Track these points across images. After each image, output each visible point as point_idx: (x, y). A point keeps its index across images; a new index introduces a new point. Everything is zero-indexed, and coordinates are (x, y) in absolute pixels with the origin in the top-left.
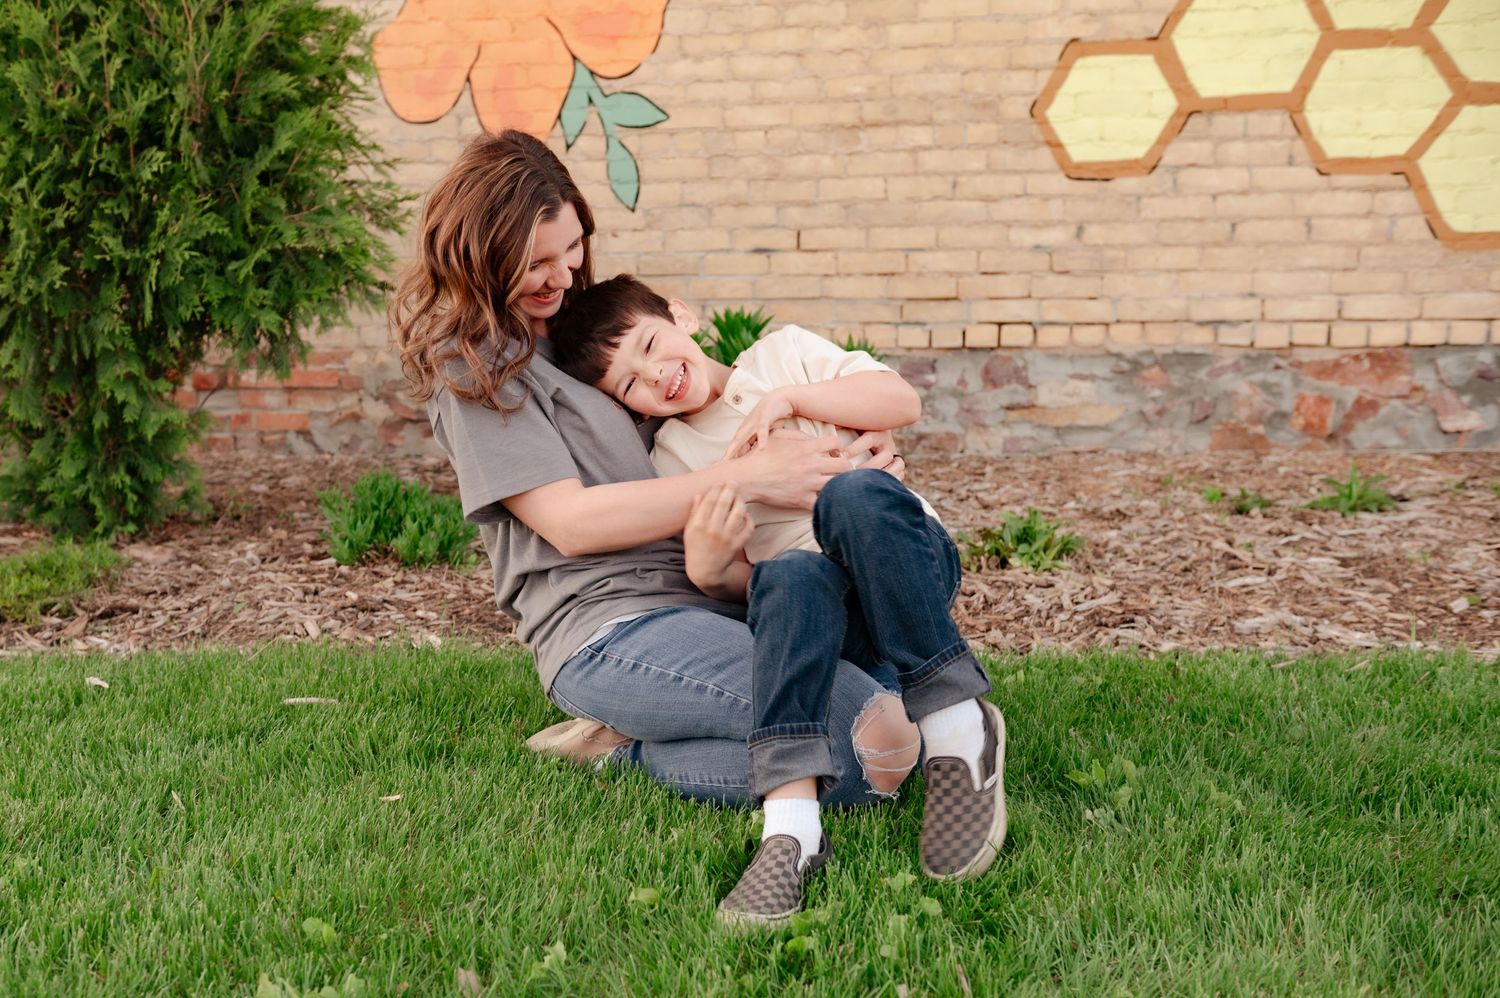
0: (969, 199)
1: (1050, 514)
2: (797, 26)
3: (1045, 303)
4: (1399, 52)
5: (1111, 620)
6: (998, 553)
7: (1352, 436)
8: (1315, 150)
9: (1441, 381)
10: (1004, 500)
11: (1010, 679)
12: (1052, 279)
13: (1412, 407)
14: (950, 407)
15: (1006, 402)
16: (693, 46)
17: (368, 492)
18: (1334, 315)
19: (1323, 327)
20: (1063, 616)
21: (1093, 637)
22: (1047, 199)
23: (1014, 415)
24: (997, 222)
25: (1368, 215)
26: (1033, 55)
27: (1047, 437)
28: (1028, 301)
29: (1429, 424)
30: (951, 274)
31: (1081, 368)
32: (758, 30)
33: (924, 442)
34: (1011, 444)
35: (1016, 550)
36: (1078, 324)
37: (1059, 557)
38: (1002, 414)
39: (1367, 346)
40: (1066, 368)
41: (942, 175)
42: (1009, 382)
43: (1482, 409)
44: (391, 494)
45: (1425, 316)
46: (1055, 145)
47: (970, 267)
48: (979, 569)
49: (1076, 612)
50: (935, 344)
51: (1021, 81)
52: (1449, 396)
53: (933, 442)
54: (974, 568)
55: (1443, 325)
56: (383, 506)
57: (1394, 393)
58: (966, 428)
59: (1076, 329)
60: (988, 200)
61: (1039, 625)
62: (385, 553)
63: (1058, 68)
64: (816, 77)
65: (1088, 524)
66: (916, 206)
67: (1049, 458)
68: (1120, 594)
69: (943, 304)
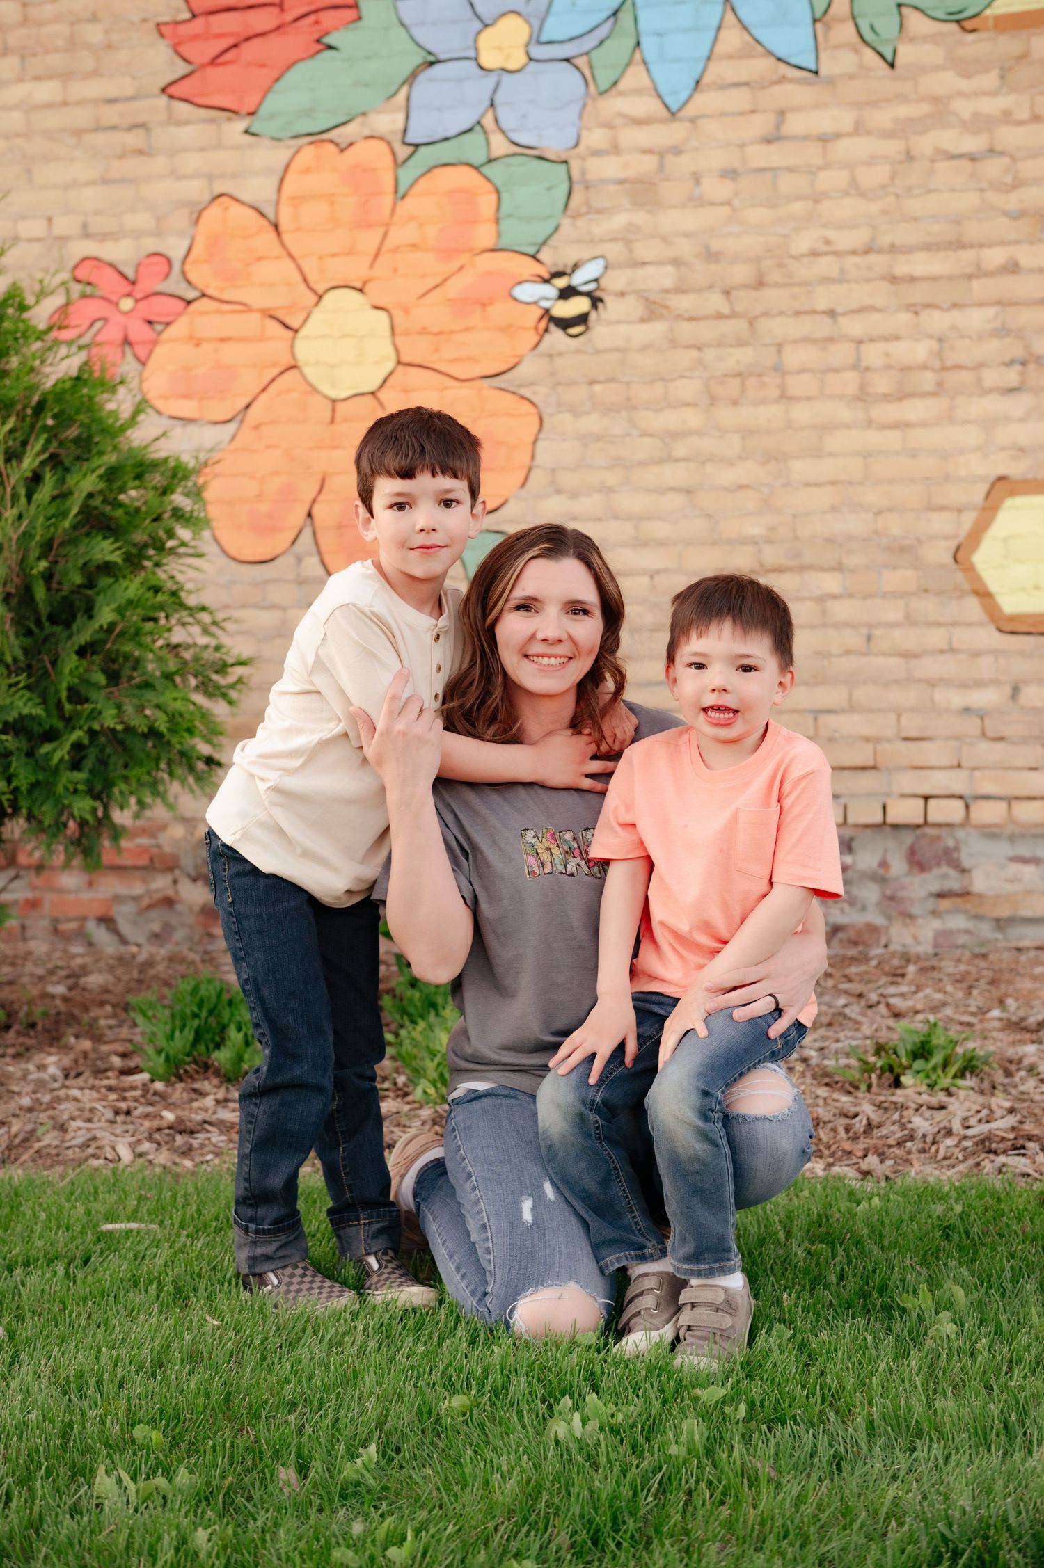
0: (884, 654)
1: (969, 1025)
2: (685, 459)
3: (977, 774)
5: (1002, 1146)
6: (891, 1069)
10: (919, 1007)
11: (864, 1205)
12: (984, 746)
14: (870, 893)
15: (935, 887)
16: (569, 480)
17: (188, 998)
20: (949, 1142)
21: (978, 1164)
22: (976, 654)
23: (945, 904)
24: (920, 681)
26: (954, 494)
27: (986, 930)
28: (959, 772)
30: (867, 740)
31: (1023, 850)
32: (641, 464)
33: (841, 935)
34: (943, 939)
35: (910, 1067)
36: (1017, 798)
37: (961, 1074)
38: (931, 904)
40: (1004, 849)
41: (854, 626)
42: (938, 865)
44: (214, 1000)
46: (984, 595)
47: (890, 732)
48: (869, 1087)
49: (965, 1138)
50: (851, 820)
51: (941, 523)
53: (851, 934)
54: (863, 1087)
56: (204, 1014)
58: (889, 918)
59: (1015, 804)
60: (908, 655)
61: (923, 1151)
62: (206, 1068)
63: (984, 509)
64: (709, 516)
65: (1005, 1037)
66: (824, 662)
67: (984, 956)
68: (1019, 1117)
69: (860, 774)
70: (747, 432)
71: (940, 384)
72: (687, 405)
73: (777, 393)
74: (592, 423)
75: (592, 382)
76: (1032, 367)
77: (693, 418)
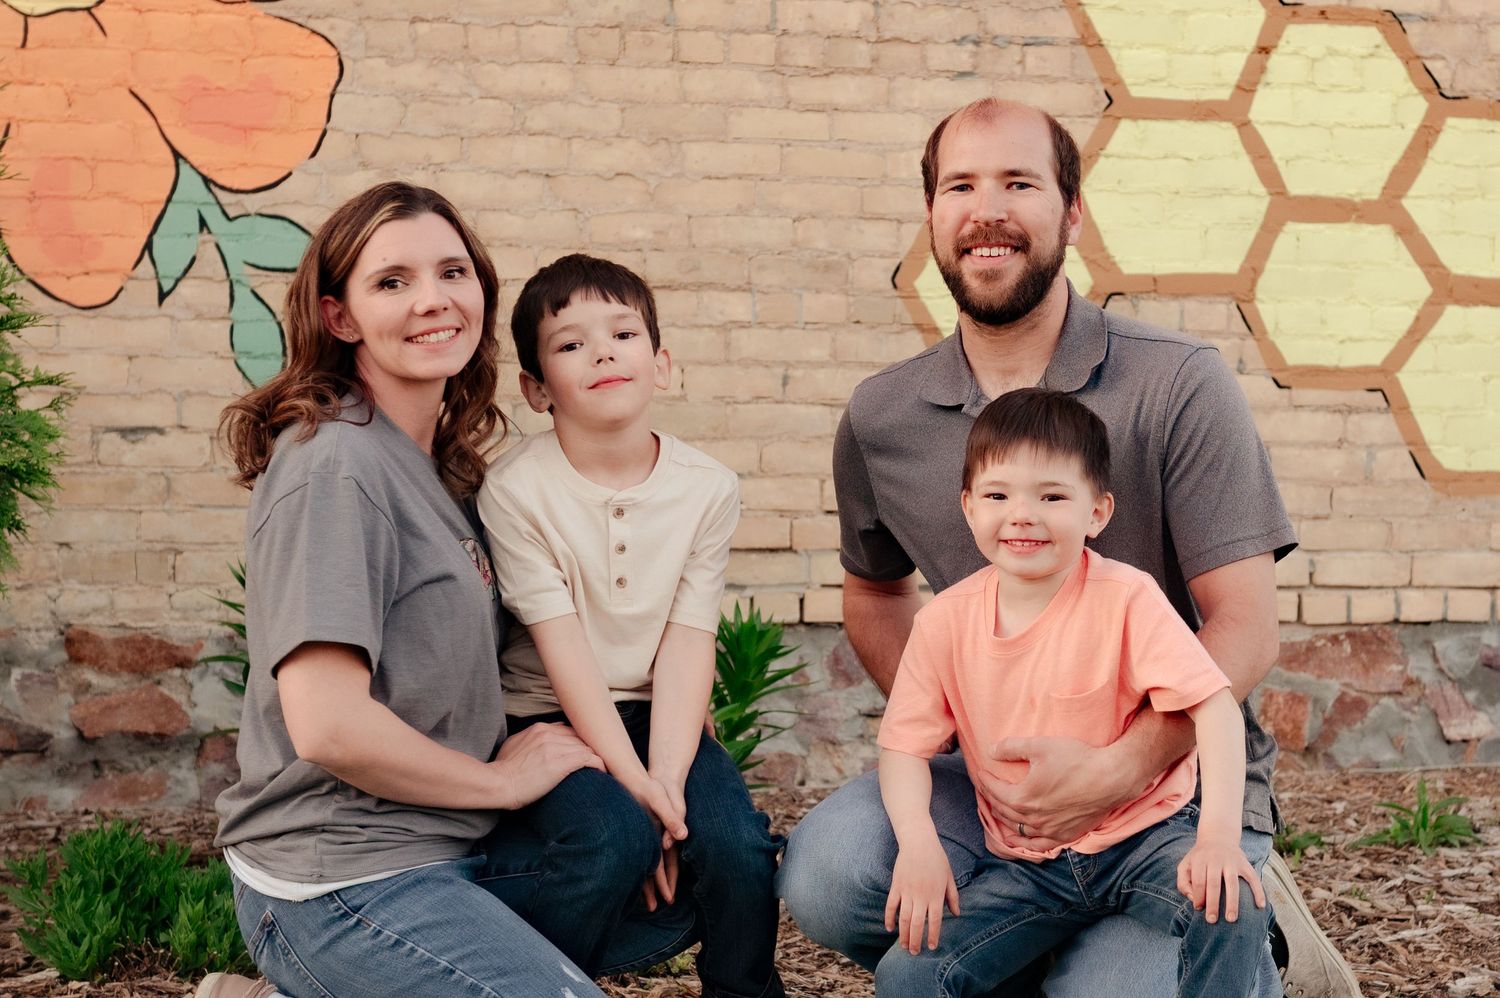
0: (800, 401)
2: (545, 133)
4: (1366, 231)
7: (1335, 749)
8: (1271, 354)
9: (1441, 671)
13: (1407, 708)
14: (783, 714)
18: (1306, 581)
19: (1292, 596)
25: (1340, 443)
29: (1430, 730)
30: (781, 513)
32: (482, 135)
39: (1349, 624)
41: (767, 364)
43: (1491, 710)
45: (1416, 582)
46: (928, 330)
47: (810, 502)
52: (1450, 691)
55: (1439, 594)
57: (1383, 689)
58: (806, 745)
60: (834, 405)
64: (575, 211)
66: (729, 409)
69: (770, 557)
70: (628, 103)
71: (874, 60)
72: (549, 61)
73: (669, 54)
74: (414, 75)
75: (413, 21)
76: (987, 47)
77: (556, 80)
